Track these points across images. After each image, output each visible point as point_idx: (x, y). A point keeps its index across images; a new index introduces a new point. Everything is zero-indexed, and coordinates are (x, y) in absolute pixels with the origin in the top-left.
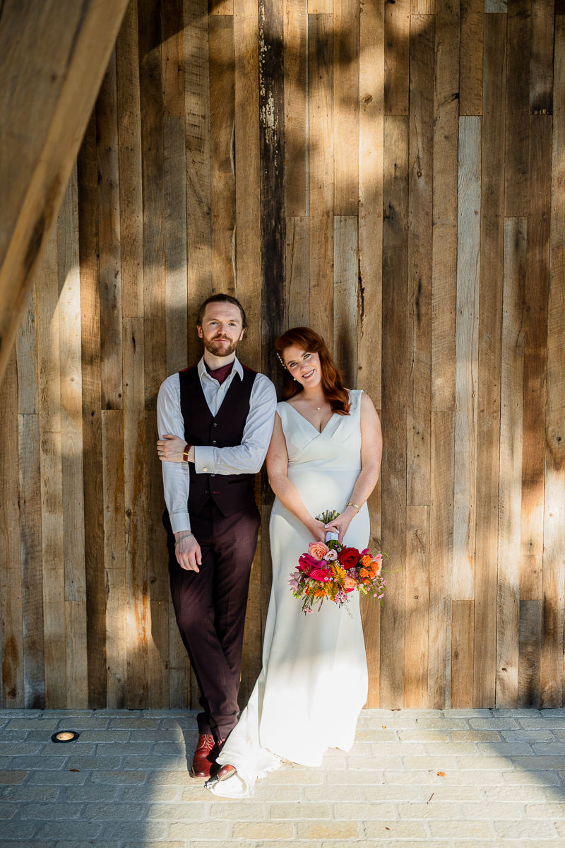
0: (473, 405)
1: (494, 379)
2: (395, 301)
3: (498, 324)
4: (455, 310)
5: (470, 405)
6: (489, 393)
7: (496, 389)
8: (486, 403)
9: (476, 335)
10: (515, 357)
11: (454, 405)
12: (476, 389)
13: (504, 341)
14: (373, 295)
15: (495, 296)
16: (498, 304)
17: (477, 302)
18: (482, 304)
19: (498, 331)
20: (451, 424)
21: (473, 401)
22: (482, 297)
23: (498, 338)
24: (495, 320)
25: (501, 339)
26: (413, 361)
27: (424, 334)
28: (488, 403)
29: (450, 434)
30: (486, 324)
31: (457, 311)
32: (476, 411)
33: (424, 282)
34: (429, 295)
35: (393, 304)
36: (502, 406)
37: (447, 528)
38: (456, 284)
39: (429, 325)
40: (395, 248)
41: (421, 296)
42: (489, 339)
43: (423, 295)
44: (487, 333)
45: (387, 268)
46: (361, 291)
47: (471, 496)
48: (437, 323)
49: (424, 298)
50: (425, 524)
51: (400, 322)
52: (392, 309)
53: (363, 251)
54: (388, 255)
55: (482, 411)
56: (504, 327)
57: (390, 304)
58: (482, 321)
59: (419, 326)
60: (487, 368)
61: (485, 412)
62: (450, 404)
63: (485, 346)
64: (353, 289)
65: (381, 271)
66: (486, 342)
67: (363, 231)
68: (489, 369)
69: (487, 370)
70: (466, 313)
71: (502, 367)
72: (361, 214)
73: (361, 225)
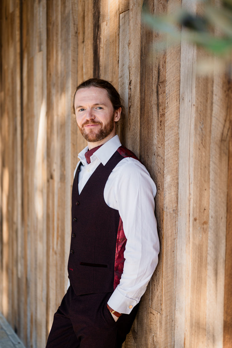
0: (189, 210)
1: (205, 181)
2: (146, 91)
3: (209, 111)
4: (179, 98)
5: (187, 210)
6: (200, 200)
7: (206, 193)
8: (198, 210)
9: (193, 126)
10: (220, 154)
11: (177, 207)
12: (192, 192)
13: (213, 133)
14: (136, 83)
16: (209, 85)
19: (208, 119)
20: (175, 229)
21: (190, 205)
23: (208, 130)
24: (206, 106)
25: (210, 131)
26: (155, 155)
27: (161, 125)
28: (200, 211)
29: (174, 239)
30: (199, 112)
31: (180, 98)
32: (192, 219)
33: (161, 68)
34: (164, 82)
35: (145, 94)
36: (210, 217)
37: (171, 345)
38: (180, 66)
39: (163, 115)
40: (146, 35)
41: (160, 83)
42: (202, 130)
43: (161, 82)
44: (200, 123)
45: (142, 58)
46: (130, 83)
47: (186, 318)
48: (168, 113)
49: (161, 86)
50: (158, 333)
51: (148, 113)
52: (144, 99)
53: (131, 44)
54: (143, 44)
55: (195, 220)
56: (213, 115)
57: (143, 95)
58: (197, 108)
59: (158, 117)
60: (199, 167)
61: (197, 221)
62: (175, 205)
63: (199, 139)
64: (127, 82)
65: (139, 61)
66: (199, 135)
67: (131, 24)
68: (201, 169)
69: (199, 169)
70: (186, 100)
71: (211, 168)
72: (131, 7)
73: (131, 18)
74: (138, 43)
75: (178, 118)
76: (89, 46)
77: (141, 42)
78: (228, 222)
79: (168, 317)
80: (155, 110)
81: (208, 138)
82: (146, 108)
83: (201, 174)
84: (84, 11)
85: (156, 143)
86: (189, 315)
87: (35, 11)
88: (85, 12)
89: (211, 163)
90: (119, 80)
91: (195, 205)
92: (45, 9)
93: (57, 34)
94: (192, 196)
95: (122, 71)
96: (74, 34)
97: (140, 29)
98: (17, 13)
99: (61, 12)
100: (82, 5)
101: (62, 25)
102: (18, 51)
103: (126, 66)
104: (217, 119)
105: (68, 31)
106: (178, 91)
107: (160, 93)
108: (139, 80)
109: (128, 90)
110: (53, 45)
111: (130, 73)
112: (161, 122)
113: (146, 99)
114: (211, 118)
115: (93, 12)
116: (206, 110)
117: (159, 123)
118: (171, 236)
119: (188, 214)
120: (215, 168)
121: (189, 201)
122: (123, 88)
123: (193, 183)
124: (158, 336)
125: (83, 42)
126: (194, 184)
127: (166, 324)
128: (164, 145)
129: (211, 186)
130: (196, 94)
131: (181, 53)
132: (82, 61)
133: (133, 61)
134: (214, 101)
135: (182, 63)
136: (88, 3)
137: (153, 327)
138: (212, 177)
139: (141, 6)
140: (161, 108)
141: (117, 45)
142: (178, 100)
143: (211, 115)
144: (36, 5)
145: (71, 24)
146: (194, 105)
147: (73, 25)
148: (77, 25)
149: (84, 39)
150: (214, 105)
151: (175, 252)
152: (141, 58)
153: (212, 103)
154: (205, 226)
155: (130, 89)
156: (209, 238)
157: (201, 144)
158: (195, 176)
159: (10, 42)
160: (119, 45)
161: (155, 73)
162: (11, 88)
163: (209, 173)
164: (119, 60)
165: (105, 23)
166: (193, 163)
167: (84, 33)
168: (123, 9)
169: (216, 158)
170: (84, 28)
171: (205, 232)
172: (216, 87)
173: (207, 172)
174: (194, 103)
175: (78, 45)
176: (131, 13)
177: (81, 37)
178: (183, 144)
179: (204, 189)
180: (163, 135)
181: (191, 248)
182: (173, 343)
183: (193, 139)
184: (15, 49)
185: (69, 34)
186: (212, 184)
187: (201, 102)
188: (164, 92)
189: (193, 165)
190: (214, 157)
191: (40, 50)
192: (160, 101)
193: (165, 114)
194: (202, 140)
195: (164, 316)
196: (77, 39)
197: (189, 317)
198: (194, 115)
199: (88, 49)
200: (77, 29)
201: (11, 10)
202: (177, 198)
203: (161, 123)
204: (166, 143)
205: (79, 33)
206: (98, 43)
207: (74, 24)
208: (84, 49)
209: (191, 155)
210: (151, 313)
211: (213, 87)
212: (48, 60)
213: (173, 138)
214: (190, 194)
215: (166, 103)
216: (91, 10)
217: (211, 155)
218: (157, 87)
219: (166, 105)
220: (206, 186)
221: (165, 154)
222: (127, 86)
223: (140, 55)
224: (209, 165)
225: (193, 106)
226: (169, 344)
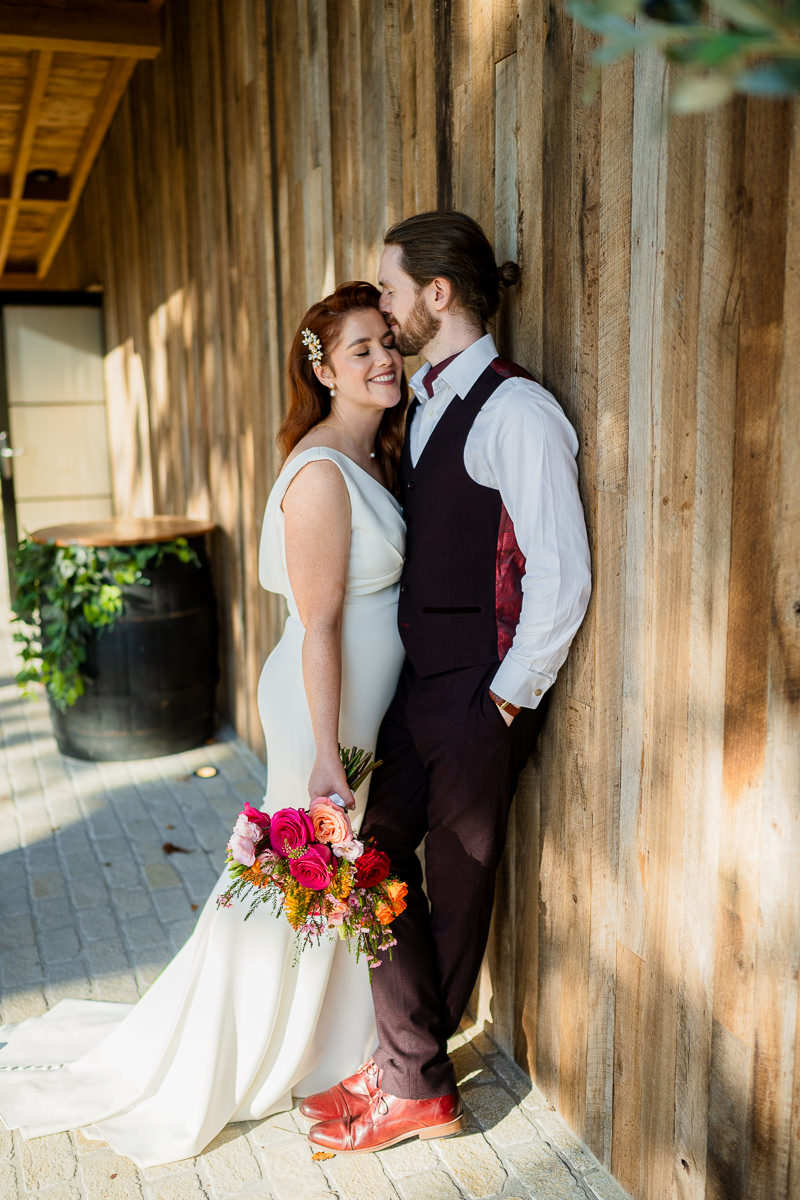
0: (652, 483)
1: (686, 416)
2: (556, 233)
3: (695, 263)
4: (630, 241)
5: (648, 481)
6: (676, 459)
7: (688, 442)
8: (671, 481)
9: (659, 301)
10: (720, 354)
11: (625, 478)
12: (658, 443)
13: (703, 309)
14: (533, 216)
15: (691, 186)
16: (696, 205)
17: (662, 209)
18: (669, 211)
19: (694, 280)
20: (622, 527)
21: (653, 472)
22: (671, 191)
23: (693, 304)
24: (689, 253)
25: (698, 307)
26: (576, 371)
27: (589, 304)
28: (675, 482)
29: (620, 549)
30: (674, 266)
31: (632, 240)
32: (657, 500)
33: (589, 176)
34: (595, 208)
35: (553, 240)
36: (697, 493)
37: (613, 770)
38: (632, 168)
39: (595, 281)
40: (556, 105)
41: (586, 212)
42: (679, 306)
43: (588, 210)
44: (676, 290)
45: (547, 158)
46: (520, 218)
47: (646, 711)
48: (606, 275)
49: (589, 217)
50: (587, 747)
51: (561, 280)
52: (552, 251)
53: (522, 129)
54: (549, 127)
55: (665, 501)
56: (705, 270)
57: (550, 241)
58: (669, 258)
59: (583, 286)
60: (674, 386)
61: (670, 503)
62: (621, 475)
63: (672, 326)
64: (513, 216)
65: (541, 166)
66: (674, 316)
67: (522, 83)
68: (677, 391)
69: (674, 391)
70: (645, 243)
71: (699, 385)
72: (520, 45)
73: (520, 70)
74: (538, 125)
75: (627, 285)
76: (428, 144)
77: (545, 124)
78: (736, 498)
79: (608, 713)
80: (576, 273)
81: (692, 321)
82: (556, 269)
83: (677, 401)
84: (415, 63)
85: (579, 344)
86: (652, 704)
87: (302, 76)
88: (418, 65)
89: (699, 375)
90: (496, 213)
91: (664, 470)
92: (326, 70)
93: (354, 123)
94: (658, 453)
95: (502, 192)
96: (393, 120)
97: (541, 93)
98: (262, 84)
99: (363, 73)
100: (410, 52)
101: (364, 101)
102: (267, 170)
103: (512, 181)
104: (712, 278)
105: (378, 115)
106: (628, 226)
107: (586, 233)
108: (539, 208)
109: (515, 234)
110: (345, 149)
111: (520, 196)
112: (589, 297)
113: (556, 249)
114: (700, 278)
115: (435, 66)
116: (688, 260)
117: (586, 299)
118: (613, 542)
119: (650, 492)
120: (708, 385)
121: (653, 462)
122: (505, 231)
123: (660, 422)
124: (586, 754)
125: (414, 136)
126: (662, 424)
127: (603, 727)
128: (597, 348)
129: (699, 426)
130: (667, 228)
131: (632, 139)
132: (413, 179)
133: (527, 167)
134: (706, 239)
135: (635, 162)
136: (424, 45)
137: (576, 736)
138: (700, 406)
139: (543, 40)
140: (589, 267)
141: (490, 135)
142: (627, 246)
143: (700, 271)
144: (304, 61)
145: (386, 98)
146: (662, 253)
147: (389, 100)
148: (399, 98)
149: (415, 128)
150: (706, 247)
151: (622, 574)
152: (544, 160)
153: (702, 245)
154: (686, 513)
155: (522, 230)
156: (694, 536)
157: (678, 338)
158: (664, 407)
159: (248, 153)
160: (494, 136)
161: (576, 189)
162: (252, 257)
163: (695, 398)
164: (494, 169)
165: (462, 87)
166: (661, 379)
167: (415, 115)
168: (502, 52)
169: (709, 363)
170: (414, 103)
171: (686, 526)
172: (711, 208)
173: (692, 396)
174: (663, 249)
175: (402, 144)
176: (520, 59)
177: (407, 125)
178: (637, 342)
179: (684, 433)
180: (595, 326)
181: (655, 563)
182: (618, 765)
183: (660, 328)
184: (259, 167)
185: (380, 121)
186: (701, 420)
187: (677, 245)
188: (597, 231)
189: (661, 384)
190: (705, 362)
191: (316, 164)
192: (588, 251)
193: (598, 279)
194: (680, 328)
195: (598, 712)
196: (400, 131)
197: (652, 708)
198: (662, 275)
199: (425, 150)
200: (400, 107)
201: (247, 78)
202: (626, 460)
203: (591, 300)
204: (601, 343)
205: (404, 116)
206: (447, 134)
207: (393, 97)
208: (417, 153)
209: (656, 363)
210: (571, 708)
211: (704, 208)
212: (335, 184)
213: (616, 331)
214: (654, 447)
215: (601, 253)
216: (431, 60)
217: (700, 359)
218: (581, 220)
219: (601, 259)
220: (688, 425)
221: (599, 367)
222: (514, 226)
223: (541, 152)
224: (695, 382)
225: (660, 254)
226: (609, 768)
